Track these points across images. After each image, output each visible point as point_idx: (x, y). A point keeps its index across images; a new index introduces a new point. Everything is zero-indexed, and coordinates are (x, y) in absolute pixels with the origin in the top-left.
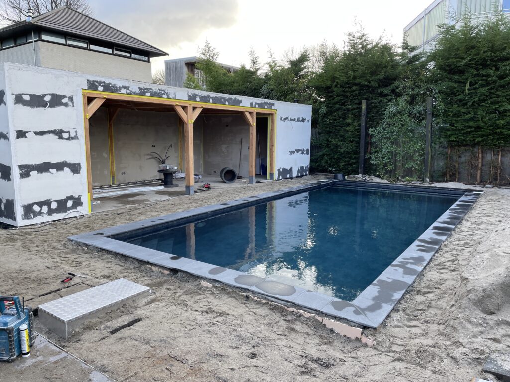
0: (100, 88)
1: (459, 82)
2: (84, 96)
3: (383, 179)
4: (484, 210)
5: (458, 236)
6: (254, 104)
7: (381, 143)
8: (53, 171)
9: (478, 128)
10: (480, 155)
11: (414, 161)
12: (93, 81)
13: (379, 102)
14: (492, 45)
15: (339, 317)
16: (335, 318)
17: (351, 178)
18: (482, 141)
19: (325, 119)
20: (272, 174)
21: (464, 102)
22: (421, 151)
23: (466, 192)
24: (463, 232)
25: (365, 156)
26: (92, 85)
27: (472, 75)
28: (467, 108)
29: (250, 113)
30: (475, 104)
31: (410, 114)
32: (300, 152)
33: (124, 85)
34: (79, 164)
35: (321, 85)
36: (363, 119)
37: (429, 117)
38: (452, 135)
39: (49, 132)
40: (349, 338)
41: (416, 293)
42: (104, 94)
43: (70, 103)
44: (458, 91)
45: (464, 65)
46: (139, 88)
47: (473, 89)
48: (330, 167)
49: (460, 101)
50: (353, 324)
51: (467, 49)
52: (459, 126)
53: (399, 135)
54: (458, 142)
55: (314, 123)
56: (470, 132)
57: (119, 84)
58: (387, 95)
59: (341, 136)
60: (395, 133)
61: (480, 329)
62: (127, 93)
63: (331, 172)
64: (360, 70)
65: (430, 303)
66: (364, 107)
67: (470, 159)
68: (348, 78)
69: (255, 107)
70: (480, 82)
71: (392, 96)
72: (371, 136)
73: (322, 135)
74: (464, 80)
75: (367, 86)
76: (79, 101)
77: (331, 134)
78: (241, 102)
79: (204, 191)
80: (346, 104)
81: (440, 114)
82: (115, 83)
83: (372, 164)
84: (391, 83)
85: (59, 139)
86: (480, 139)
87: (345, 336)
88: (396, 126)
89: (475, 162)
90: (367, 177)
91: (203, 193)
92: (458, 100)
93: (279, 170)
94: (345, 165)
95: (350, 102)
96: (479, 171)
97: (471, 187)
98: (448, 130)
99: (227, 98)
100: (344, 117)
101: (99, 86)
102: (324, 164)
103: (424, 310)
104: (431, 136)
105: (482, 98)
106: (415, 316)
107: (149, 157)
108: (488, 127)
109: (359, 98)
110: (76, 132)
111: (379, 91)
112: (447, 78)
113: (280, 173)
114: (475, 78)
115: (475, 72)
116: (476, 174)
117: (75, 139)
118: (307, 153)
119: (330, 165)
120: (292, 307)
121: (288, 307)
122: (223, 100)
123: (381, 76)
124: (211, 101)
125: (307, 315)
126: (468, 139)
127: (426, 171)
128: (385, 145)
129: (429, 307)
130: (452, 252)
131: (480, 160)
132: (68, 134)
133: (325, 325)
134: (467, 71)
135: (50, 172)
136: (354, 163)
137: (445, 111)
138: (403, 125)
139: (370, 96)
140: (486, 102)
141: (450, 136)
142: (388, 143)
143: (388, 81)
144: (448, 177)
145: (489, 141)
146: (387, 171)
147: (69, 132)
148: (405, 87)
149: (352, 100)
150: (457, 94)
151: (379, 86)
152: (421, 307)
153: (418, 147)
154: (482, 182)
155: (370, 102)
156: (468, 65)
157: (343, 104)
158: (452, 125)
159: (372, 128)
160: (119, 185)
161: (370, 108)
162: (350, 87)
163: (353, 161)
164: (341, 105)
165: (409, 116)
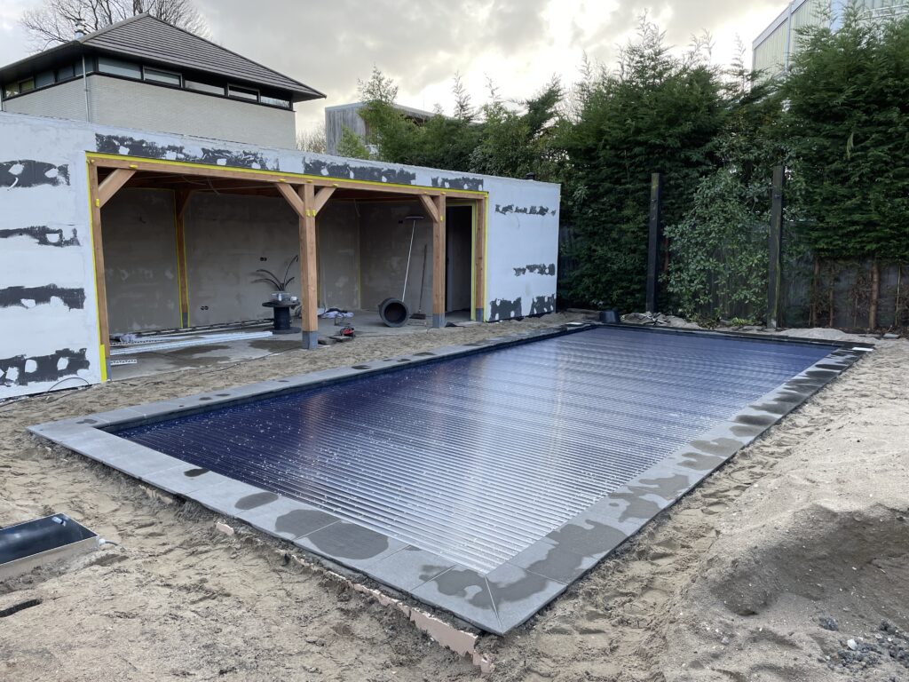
0: (124, 150)
1: (834, 137)
2: (90, 164)
3: (689, 321)
4: (862, 383)
5: (783, 435)
6: (440, 181)
7: (688, 253)
8: (30, 303)
9: (870, 225)
10: (875, 276)
11: (749, 287)
12: (109, 137)
13: (685, 177)
14: (898, 65)
15: (440, 608)
16: (435, 610)
17: (631, 319)
18: (878, 249)
19: (585, 210)
20: (479, 311)
21: (844, 175)
22: (762, 269)
23: (839, 347)
24: (797, 427)
25: (656, 278)
26: (107, 145)
27: (859, 122)
28: (850, 187)
29: (433, 198)
30: (865, 179)
31: (742, 199)
32: (537, 270)
33: (172, 145)
34: (81, 291)
35: (577, 145)
36: (654, 208)
37: (777, 205)
38: (821, 238)
39: (20, 232)
40: (453, 653)
41: (634, 555)
42: (131, 162)
43: (61, 178)
44: (832, 153)
45: (843, 104)
46: (203, 150)
47: (861, 151)
48: (594, 297)
49: (837, 172)
50: (464, 624)
51: (850, 73)
52: (832, 220)
53: (720, 239)
54: (832, 251)
55: (566, 217)
56: (855, 233)
57: (161, 142)
58: (698, 163)
59: (614, 240)
60: (713, 235)
61: (714, 648)
62: (178, 160)
63: (595, 307)
64: (647, 119)
65: (651, 580)
66: (655, 186)
67: (855, 283)
68: (626, 131)
69: (443, 186)
70: (874, 136)
71: (708, 166)
72: (671, 240)
73: (579, 239)
74: (844, 133)
75: (661, 146)
76: (81, 175)
77: (597, 238)
78: (413, 177)
79: (341, 341)
80: (623, 181)
81: (797, 200)
82: (153, 140)
83: (672, 294)
84: (708, 141)
85: (39, 243)
86: (874, 246)
87: (448, 648)
88: (715, 222)
89: (865, 289)
90: (661, 319)
91: (338, 345)
92: (831, 172)
93: (493, 304)
94: (622, 294)
95: (631, 177)
96: (873, 308)
97: (856, 338)
98: (813, 229)
99: (386, 169)
100: (620, 205)
101: (122, 148)
102: (582, 293)
103: (634, 595)
104: (781, 239)
105: (877, 167)
106: (606, 609)
107: (254, 278)
108: (891, 221)
109: (647, 169)
110: (75, 232)
111: (682, 156)
112: (811, 128)
113: (495, 308)
114: (866, 129)
115: (864, 117)
116: (869, 313)
117: (72, 244)
118: (551, 273)
119: (594, 295)
120: (361, 581)
121: (353, 583)
122: (376, 173)
123: (687, 127)
124: (352, 175)
125: (385, 600)
126: (850, 246)
127: (771, 306)
128: (695, 256)
129: (647, 588)
130: (751, 470)
131: (875, 287)
132: (57, 235)
133: (414, 622)
134: (850, 116)
135: (23, 305)
136: (638, 291)
137: (807, 191)
138: (727, 220)
139: (668, 165)
140: (886, 175)
141: (816, 241)
142: (700, 253)
143: (701, 136)
144: (815, 318)
145: (892, 250)
146: (698, 307)
147: (60, 232)
148: (732, 148)
149: (633, 173)
150: (831, 159)
151: (684, 146)
152: (630, 588)
153: (756, 261)
154: (880, 329)
155: (667, 176)
156: (851, 104)
157: (618, 181)
158: (821, 219)
159: (669, 226)
160: (194, 329)
161: (667, 188)
162: (629, 149)
163: (635, 286)
164: (615, 183)
165: (740, 203)
